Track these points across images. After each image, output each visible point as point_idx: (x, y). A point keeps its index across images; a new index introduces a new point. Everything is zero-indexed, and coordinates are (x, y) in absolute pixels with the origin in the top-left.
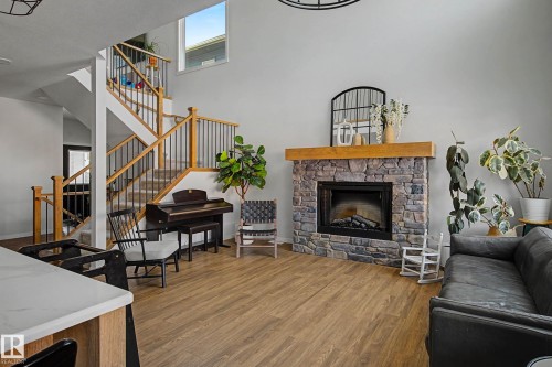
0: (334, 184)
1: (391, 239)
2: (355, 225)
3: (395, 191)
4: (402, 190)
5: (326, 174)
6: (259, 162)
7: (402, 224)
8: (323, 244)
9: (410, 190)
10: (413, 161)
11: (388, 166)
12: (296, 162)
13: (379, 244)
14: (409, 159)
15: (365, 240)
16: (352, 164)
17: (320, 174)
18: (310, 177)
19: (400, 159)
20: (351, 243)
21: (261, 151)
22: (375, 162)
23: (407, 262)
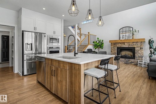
0: (121, 47)
1: (135, 59)
2: (126, 56)
3: (136, 49)
4: (138, 49)
5: (119, 45)
6: (102, 43)
7: (137, 56)
9: (139, 49)
10: (140, 42)
11: (134, 44)
12: (112, 43)
13: (133, 60)
15: (128, 59)
16: (125, 43)
17: (117, 45)
18: (115, 46)
19: (137, 42)
20: (125, 60)
21: (103, 41)
22: (131, 43)
23: (139, 64)
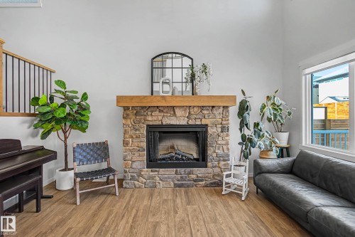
0: (162, 126)
1: (206, 167)
2: (177, 159)
3: (210, 131)
4: (214, 130)
5: (155, 118)
6: (83, 109)
7: (214, 155)
8: (152, 178)
9: (220, 130)
10: (221, 109)
11: (205, 112)
12: (126, 108)
13: (199, 172)
14: (219, 107)
15: (188, 170)
16: (177, 110)
17: (150, 118)
18: (140, 122)
19: (213, 107)
20: (176, 173)
21: (85, 97)
22: (196, 109)
